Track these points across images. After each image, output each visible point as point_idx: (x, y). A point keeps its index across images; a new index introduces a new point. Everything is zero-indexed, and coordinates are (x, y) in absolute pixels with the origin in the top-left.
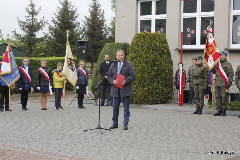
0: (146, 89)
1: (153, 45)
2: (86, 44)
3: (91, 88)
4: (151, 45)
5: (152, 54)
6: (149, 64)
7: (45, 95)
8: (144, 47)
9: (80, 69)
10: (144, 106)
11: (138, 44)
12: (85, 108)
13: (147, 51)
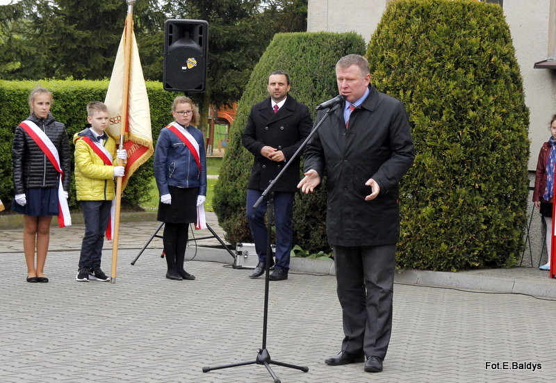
0: (427, 211)
1: (456, 45)
2: (201, 33)
3: (215, 201)
4: (452, 45)
5: (454, 79)
6: (442, 115)
7: (43, 225)
8: (425, 53)
9: (173, 127)
10: (419, 275)
11: (399, 41)
12: (192, 278)
13: (435, 69)
